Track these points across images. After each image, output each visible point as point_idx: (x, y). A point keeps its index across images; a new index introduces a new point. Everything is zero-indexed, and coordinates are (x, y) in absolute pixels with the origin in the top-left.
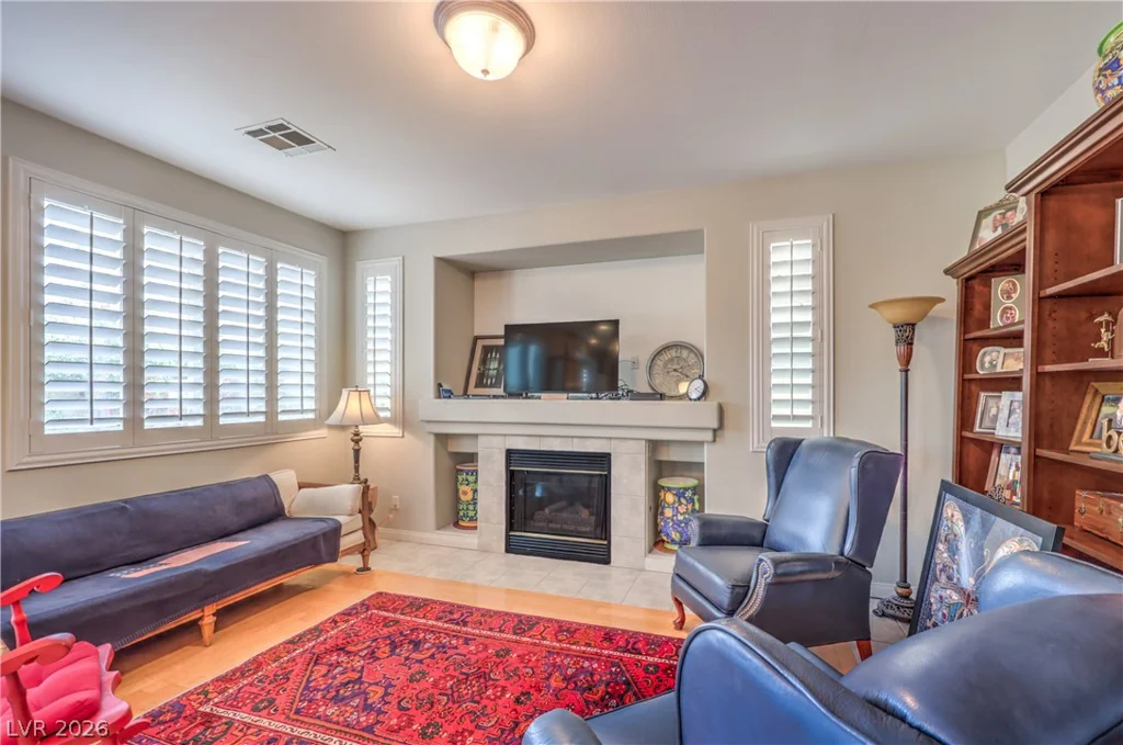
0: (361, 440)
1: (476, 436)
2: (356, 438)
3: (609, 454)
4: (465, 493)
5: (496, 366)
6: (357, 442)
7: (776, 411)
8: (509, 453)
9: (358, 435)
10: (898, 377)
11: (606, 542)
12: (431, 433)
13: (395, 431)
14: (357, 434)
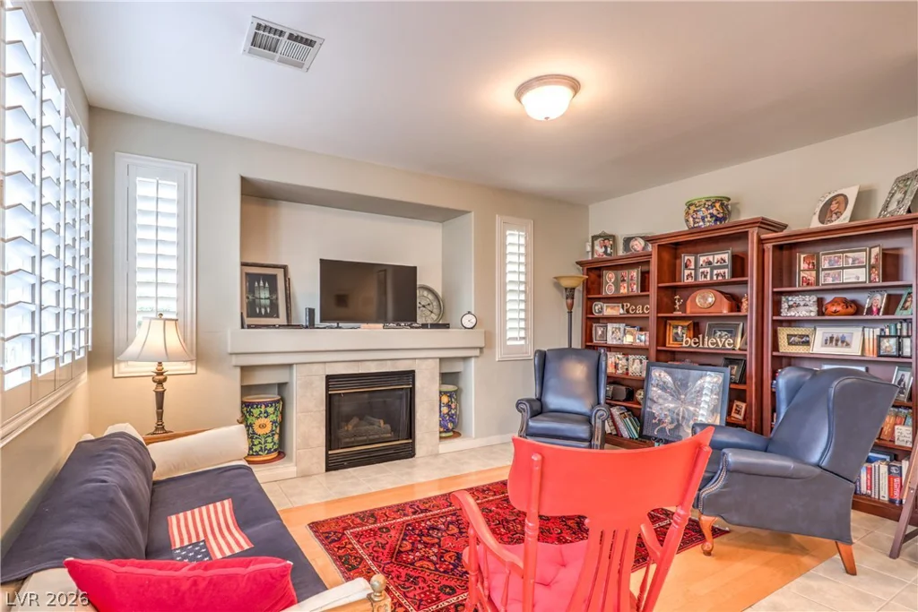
0: (165, 380)
1: (290, 365)
2: (161, 377)
3: (414, 371)
4: (262, 426)
5: (268, 295)
6: (160, 383)
7: (510, 334)
8: (329, 378)
9: (162, 374)
10: (567, 315)
11: (410, 441)
12: (236, 366)
13: (188, 367)
14: (160, 373)
